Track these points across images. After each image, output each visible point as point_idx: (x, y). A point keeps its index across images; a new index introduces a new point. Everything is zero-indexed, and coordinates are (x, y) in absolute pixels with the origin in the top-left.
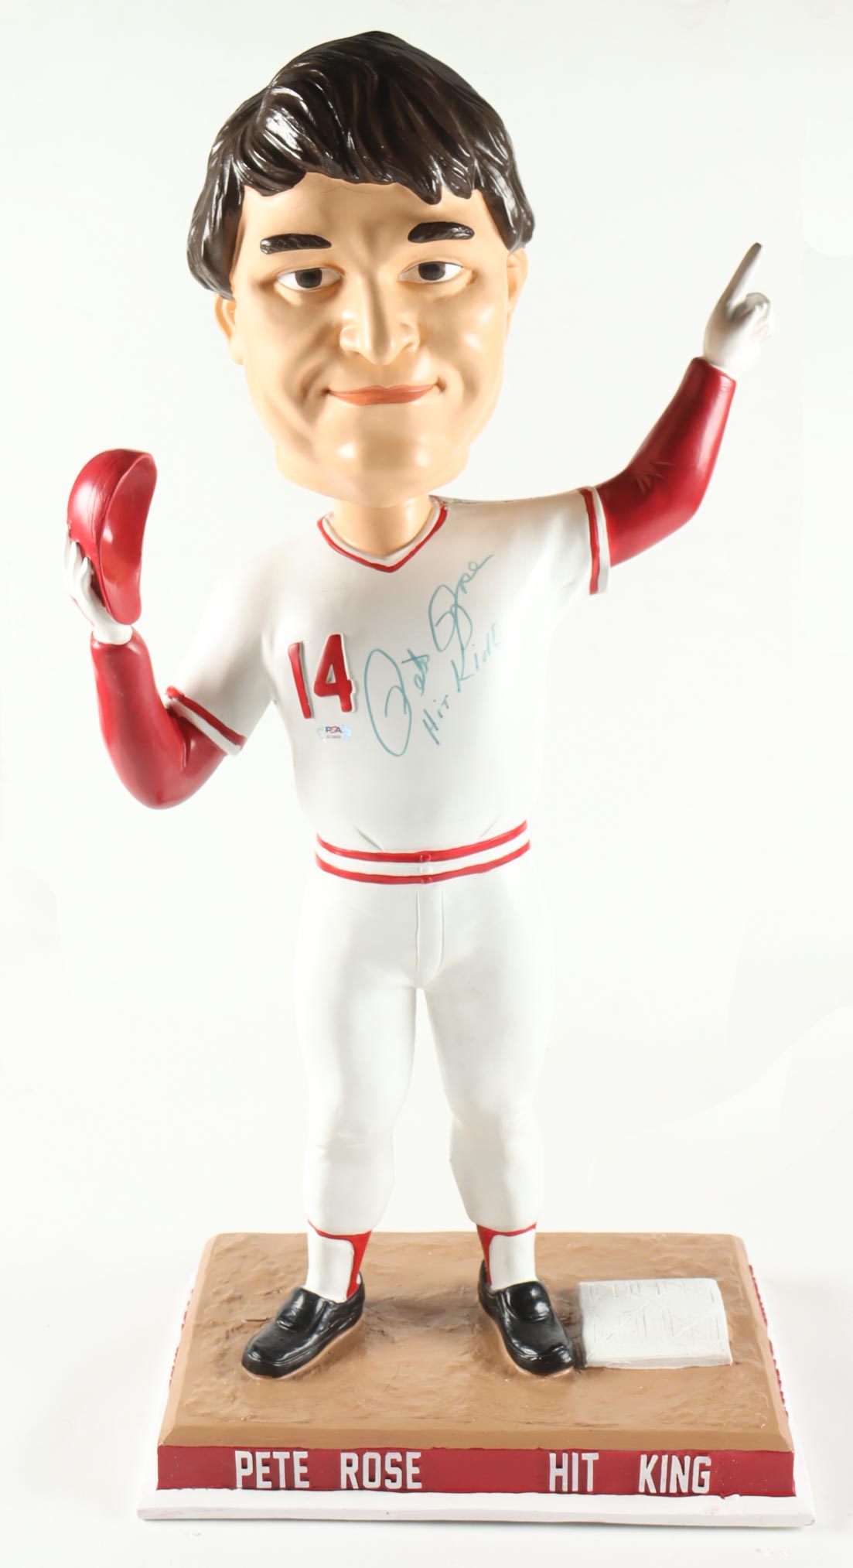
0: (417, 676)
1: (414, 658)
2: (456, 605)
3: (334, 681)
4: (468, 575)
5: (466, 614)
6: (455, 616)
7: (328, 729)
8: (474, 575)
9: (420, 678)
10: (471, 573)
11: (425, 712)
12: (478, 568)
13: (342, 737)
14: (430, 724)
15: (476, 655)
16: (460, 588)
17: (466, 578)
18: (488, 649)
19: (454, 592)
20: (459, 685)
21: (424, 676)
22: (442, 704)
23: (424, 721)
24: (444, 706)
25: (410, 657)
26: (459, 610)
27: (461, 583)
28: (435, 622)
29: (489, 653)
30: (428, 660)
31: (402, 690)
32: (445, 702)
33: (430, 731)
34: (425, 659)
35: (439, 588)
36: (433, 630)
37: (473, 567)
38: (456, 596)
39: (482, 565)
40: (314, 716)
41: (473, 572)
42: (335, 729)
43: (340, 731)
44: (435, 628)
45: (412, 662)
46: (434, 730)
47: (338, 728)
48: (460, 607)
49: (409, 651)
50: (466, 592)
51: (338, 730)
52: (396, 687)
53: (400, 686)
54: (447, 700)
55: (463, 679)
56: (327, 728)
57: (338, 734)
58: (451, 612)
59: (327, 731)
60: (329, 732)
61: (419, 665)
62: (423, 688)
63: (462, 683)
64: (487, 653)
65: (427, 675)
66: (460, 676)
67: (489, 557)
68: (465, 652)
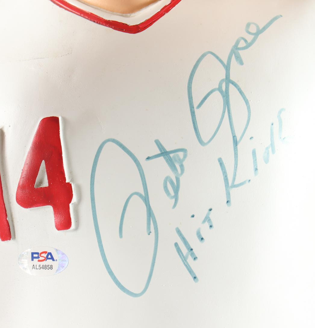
0: (167, 179)
1: (164, 153)
2: (228, 80)
3: (46, 184)
4: (246, 41)
5: (241, 92)
6: (226, 96)
7: (34, 256)
8: (254, 41)
9: (172, 183)
10: (250, 38)
11: (179, 231)
12: (259, 32)
13: (55, 267)
14: (185, 250)
15: (254, 153)
16: (233, 57)
17: (242, 44)
18: (272, 145)
19: (225, 62)
20: (228, 194)
21: (178, 180)
22: (204, 222)
23: (176, 244)
24: (207, 225)
25: (159, 152)
26: (231, 87)
27: (235, 50)
28: (196, 103)
29: (273, 151)
30: (185, 156)
31: (146, 200)
32: (207, 219)
33: (184, 260)
34: (181, 154)
35: (203, 56)
36: (193, 114)
37: (253, 29)
38: (227, 68)
39: (264, 28)
40: (15, 238)
41: (252, 37)
42: (45, 255)
43: (52, 258)
44: (197, 111)
45: (162, 158)
46: (190, 260)
47: (50, 254)
48: (233, 83)
49: (157, 142)
50: (242, 63)
51: (50, 256)
52: (137, 193)
53: (143, 193)
54: (212, 215)
55: (234, 186)
56: (33, 254)
57: (49, 262)
58: (220, 89)
59: (33, 258)
60: (36, 260)
61: (171, 163)
62: (176, 197)
63: (233, 191)
64: (270, 149)
65: (182, 179)
66: (230, 185)
67: (275, 19)
68: (239, 146)
